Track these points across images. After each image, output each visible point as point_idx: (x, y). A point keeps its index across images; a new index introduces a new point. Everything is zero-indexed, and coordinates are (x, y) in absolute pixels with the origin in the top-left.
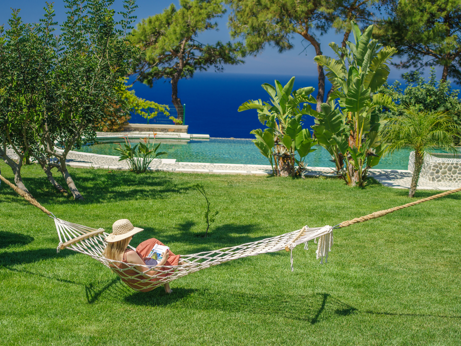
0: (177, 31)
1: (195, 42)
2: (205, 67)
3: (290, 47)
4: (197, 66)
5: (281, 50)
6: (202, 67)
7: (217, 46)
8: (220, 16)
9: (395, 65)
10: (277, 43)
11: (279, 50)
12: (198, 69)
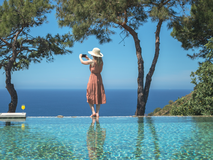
0: (7, 19)
1: (28, 36)
2: (39, 59)
3: (109, 40)
4: (32, 58)
5: (101, 42)
6: (36, 60)
7: (47, 38)
8: (49, 12)
9: (190, 56)
10: (99, 37)
11: (100, 42)
12: (32, 61)
